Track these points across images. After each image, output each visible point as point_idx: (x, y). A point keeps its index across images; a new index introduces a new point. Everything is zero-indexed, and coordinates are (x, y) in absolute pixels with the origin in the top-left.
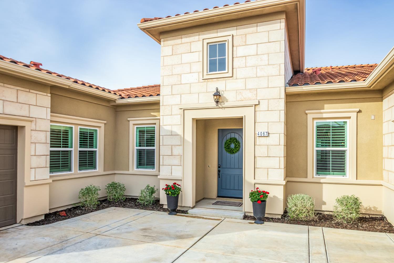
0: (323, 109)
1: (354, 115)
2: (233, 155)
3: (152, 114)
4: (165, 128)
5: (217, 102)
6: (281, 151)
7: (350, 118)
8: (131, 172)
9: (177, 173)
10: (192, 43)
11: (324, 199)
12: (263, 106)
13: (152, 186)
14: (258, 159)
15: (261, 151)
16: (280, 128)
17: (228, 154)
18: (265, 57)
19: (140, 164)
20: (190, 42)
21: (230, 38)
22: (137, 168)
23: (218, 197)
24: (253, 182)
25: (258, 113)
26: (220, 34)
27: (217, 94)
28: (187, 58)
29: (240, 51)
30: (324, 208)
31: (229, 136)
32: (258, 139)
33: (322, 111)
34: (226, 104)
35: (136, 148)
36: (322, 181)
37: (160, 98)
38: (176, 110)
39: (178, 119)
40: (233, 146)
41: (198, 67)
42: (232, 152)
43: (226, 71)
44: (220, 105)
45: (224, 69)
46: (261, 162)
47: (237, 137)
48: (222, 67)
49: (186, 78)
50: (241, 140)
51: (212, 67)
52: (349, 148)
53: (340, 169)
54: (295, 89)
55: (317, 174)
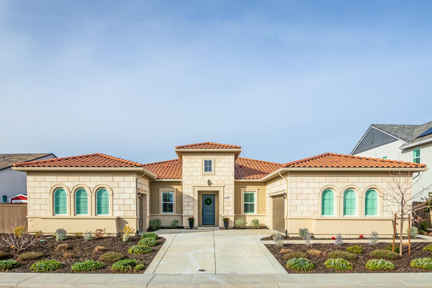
0: (246, 188)
1: (257, 190)
2: (208, 206)
3: (171, 186)
4: (184, 193)
5: (209, 184)
6: (233, 204)
7: (255, 191)
8: (160, 214)
9: (191, 213)
11: (247, 222)
12: (227, 187)
13: (176, 220)
14: (224, 207)
15: (226, 204)
16: (233, 195)
17: (207, 206)
18: (227, 168)
19: (165, 210)
20: (196, 159)
21: (214, 159)
22: (163, 212)
23: (202, 225)
24: (223, 215)
25: (224, 190)
26: (209, 157)
27: (209, 181)
28: (195, 165)
29: (217, 165)
30: (247, 225)
31: (207, 198)
32: (225, 199)
33: (246, 189)
34: (212, 185)
35: (162, 202)
36: (246, 215)
37: (182, 180)
38: (190, 187)
39: (191, 190)
40: (208, 202)
41: (200, 169)
42: (208, 204)
43: (212, 172)
44: (210, 185)
45: (211, 171)
46: (226, 208)
47: (210, 198)
48: (210, 170)
49: (194, 174)
50: (212, 199)
51: (206, 170)
52: (255, 203)
53: (252, 211)
54: (237, 180)
55: (244, 213)
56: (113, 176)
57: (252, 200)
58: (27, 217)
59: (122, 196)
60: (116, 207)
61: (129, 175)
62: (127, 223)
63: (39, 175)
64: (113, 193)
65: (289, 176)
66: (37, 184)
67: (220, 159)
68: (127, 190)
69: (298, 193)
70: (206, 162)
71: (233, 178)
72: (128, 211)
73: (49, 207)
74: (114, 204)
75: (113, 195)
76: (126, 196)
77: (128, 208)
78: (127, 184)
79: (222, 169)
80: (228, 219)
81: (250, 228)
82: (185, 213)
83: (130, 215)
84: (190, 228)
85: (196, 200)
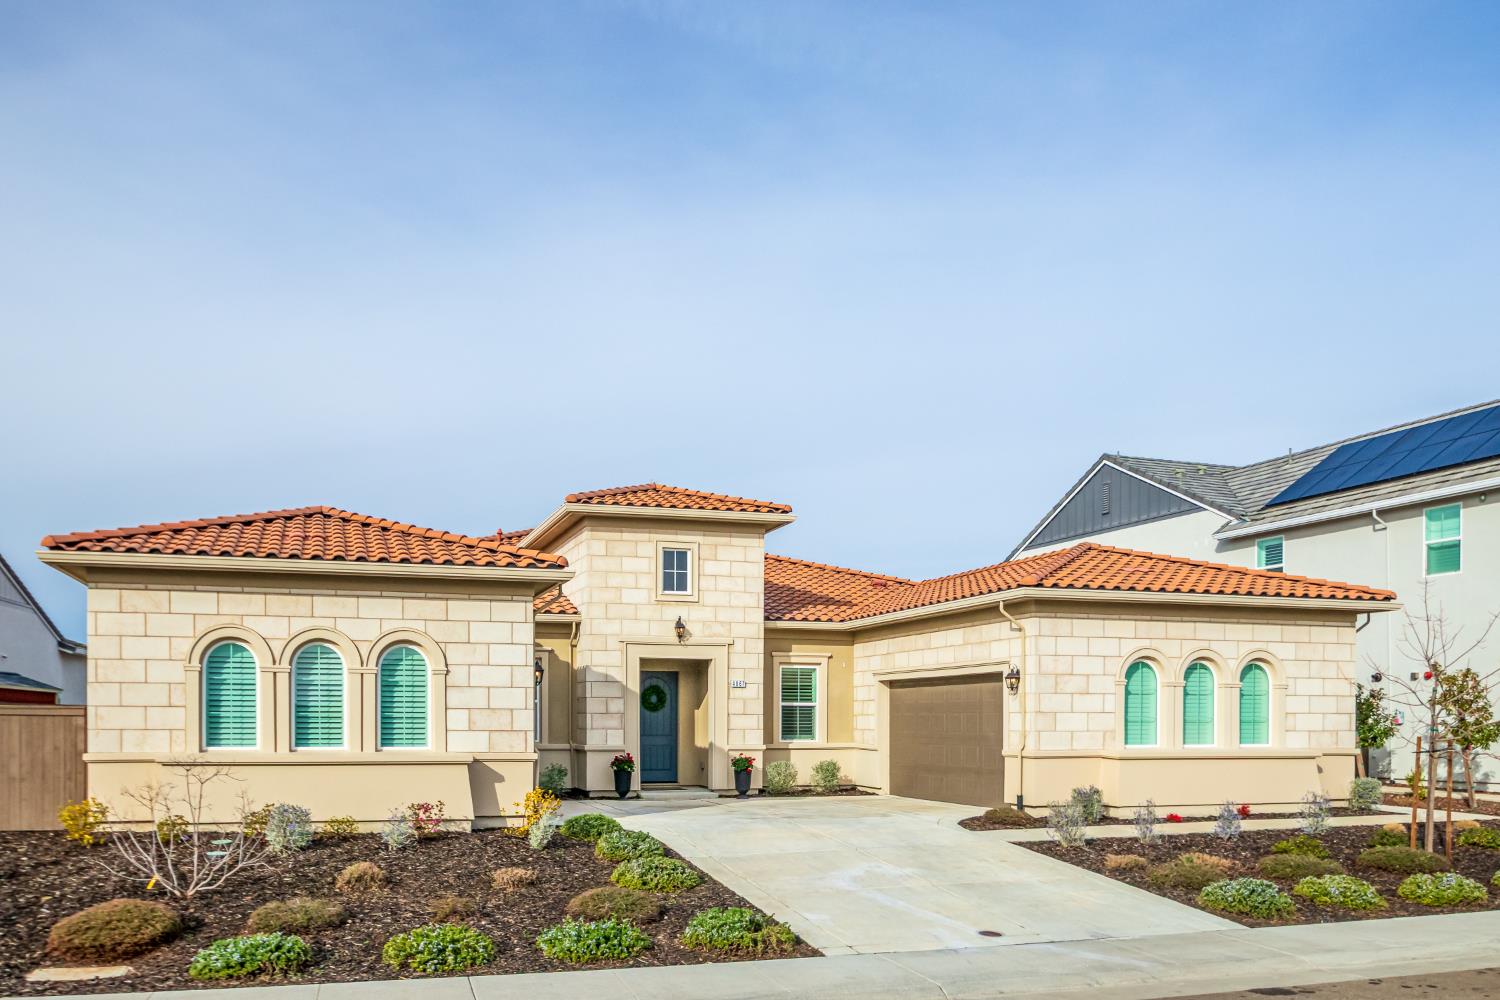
0: (791, 651)
1: (824, 661)
2: (654, 714)
4: (595, 669)
5: (680, 636)
6: (758, 707)
7: (820, 664)
9: (615, 740)
10: (639, 544)
12: (739, 646)
14: (731, 716)
15: (735, 706)
16: (758, 677)
17: (647, 713)
18: (741, 581)
20: (636, 542)
21: (696, 547)
24: (726, 748)
25: (732, 656)
26: (680, 538)
27: (679, 625)
28: (629, 564)
29: (709, 567)
30: (797, 782)
31: (649, 684)
32: (732, 690)
33: (791, 654)
34: (691, 641)
36: (789, 746)
37: (581, 618)
38: (613, 643)
39: (616, 658)
40: (654, 699)
41: (648, 581)
42: (654, 708)
43: (689, 592)
44: (683, 640)
45: (685, 589)
46: (736, 722)
47: (661, 684)
48: (682, 586)
49: (629, 596)
50: (667, 690)
51: (668, 585)
52: (819, 703)
53: (808, 731)
54: (772, 624)
55: (783, 738)
56: (447, 599)
57: (807, 691)
58: (86, 757)
59: (481, 676)
60: (457, 719)
61: (510, 598)
62: (501, 779)
63: (142, 586)
64: (447, 665)
65: (1033, 614)
66: (134, 623)
67: (716, 546)
68: (500, 654)
69: (1060, 672)
70: (668, 555)
71: (760, 615)
72: (505, 734)
73: (187, 716)
74: (449, 705)
75: (448, 671)
76: (500, 676)
77: (504, 721)
78: (501, 632)
79: (723, 584)
80: (749, 761)
81: (806, 792)
82: (593, 740)
83: (511, 747)
84: (617, 795)
85: (634, 693)
